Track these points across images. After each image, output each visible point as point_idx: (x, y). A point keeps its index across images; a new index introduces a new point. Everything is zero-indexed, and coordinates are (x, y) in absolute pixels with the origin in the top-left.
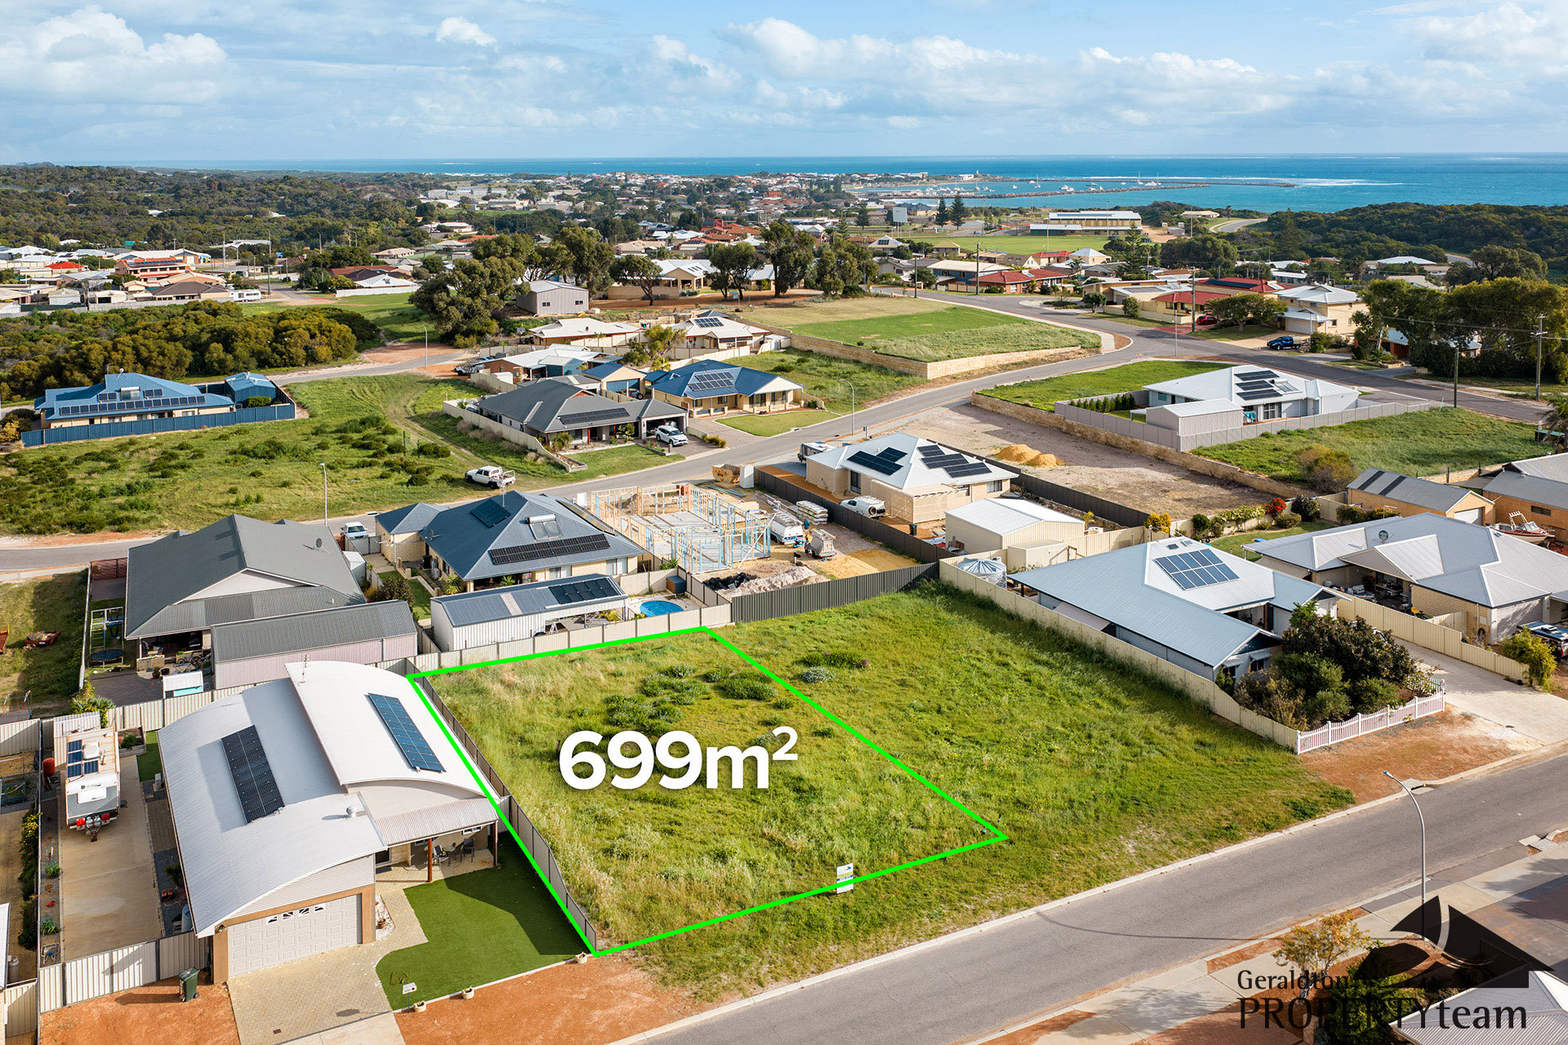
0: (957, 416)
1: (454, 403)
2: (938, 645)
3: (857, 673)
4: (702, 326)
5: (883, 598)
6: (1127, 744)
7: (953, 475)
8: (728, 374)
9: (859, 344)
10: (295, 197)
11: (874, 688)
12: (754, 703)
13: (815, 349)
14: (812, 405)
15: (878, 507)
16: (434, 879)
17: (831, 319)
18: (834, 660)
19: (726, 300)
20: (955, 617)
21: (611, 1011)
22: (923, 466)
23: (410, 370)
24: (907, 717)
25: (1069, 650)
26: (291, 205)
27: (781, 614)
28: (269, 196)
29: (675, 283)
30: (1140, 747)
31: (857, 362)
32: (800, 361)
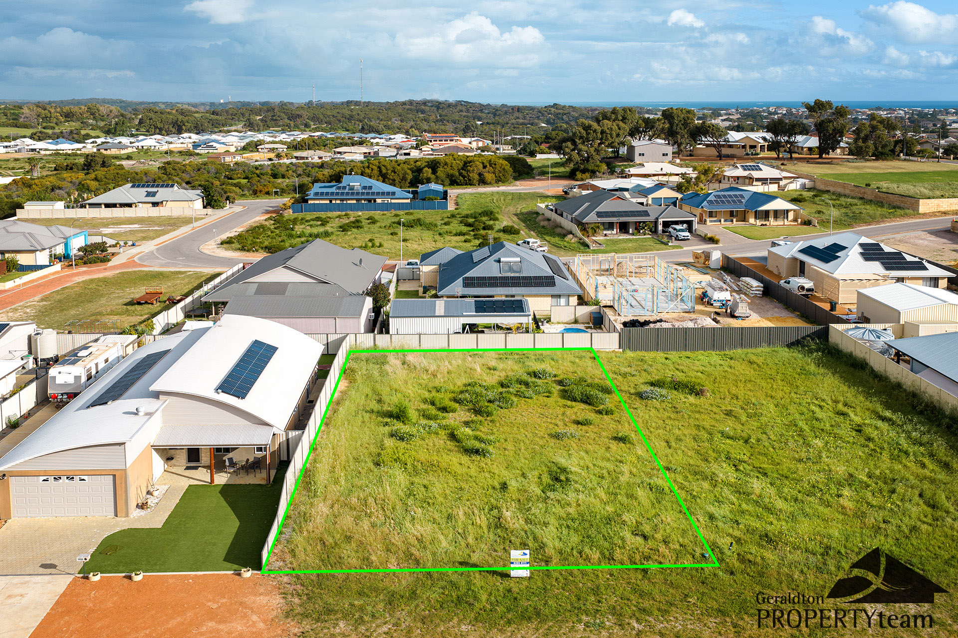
0: (933, 238)
1: (543, 206)
2: (787, 389)
3: (692, 399)
4: (745, 170)
5: (765, 349)
6: (933, 507)
7: (887, 269)
8: (742, 196)
9: (867, 185)
10: (556, 115)
11: (699, 412)
12: (583, 406)
13: (832, 189)
14: (808, 223)
15: (807, 286)
16: (216, 482)
17: (856, 171)
18: (677, 386)
19: (778, 158)
20: (822, 370)
21: (221, 627)
22: (860, 259)
23: (537, 191)
24: (710, 440)
25: (921, 413)
26: (554, 120)
27: (665, 349)
28: (543, 115)
29: (744, 147)
30: (947, 512)
31: (861, 198)
32: (815, 196)
